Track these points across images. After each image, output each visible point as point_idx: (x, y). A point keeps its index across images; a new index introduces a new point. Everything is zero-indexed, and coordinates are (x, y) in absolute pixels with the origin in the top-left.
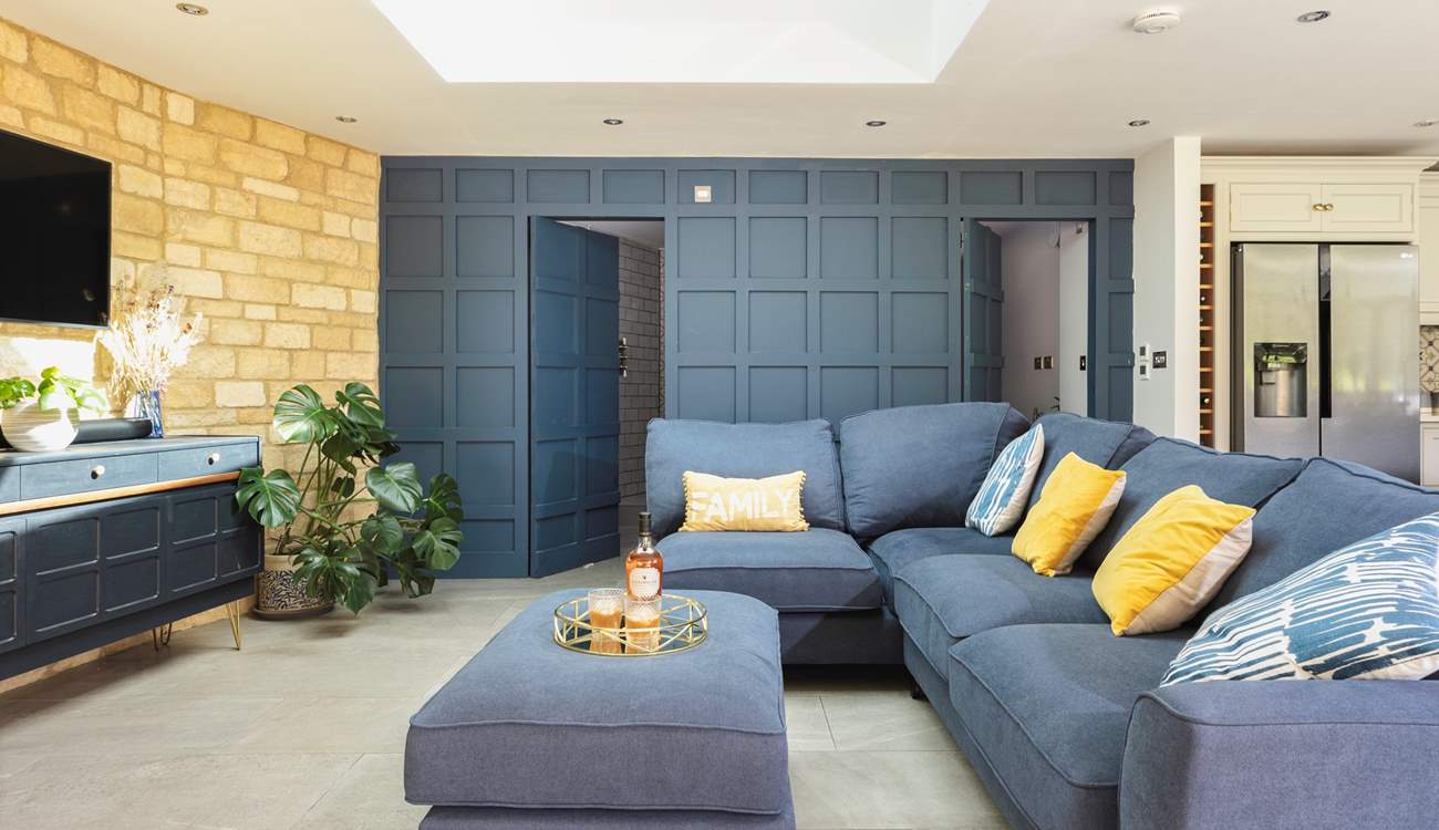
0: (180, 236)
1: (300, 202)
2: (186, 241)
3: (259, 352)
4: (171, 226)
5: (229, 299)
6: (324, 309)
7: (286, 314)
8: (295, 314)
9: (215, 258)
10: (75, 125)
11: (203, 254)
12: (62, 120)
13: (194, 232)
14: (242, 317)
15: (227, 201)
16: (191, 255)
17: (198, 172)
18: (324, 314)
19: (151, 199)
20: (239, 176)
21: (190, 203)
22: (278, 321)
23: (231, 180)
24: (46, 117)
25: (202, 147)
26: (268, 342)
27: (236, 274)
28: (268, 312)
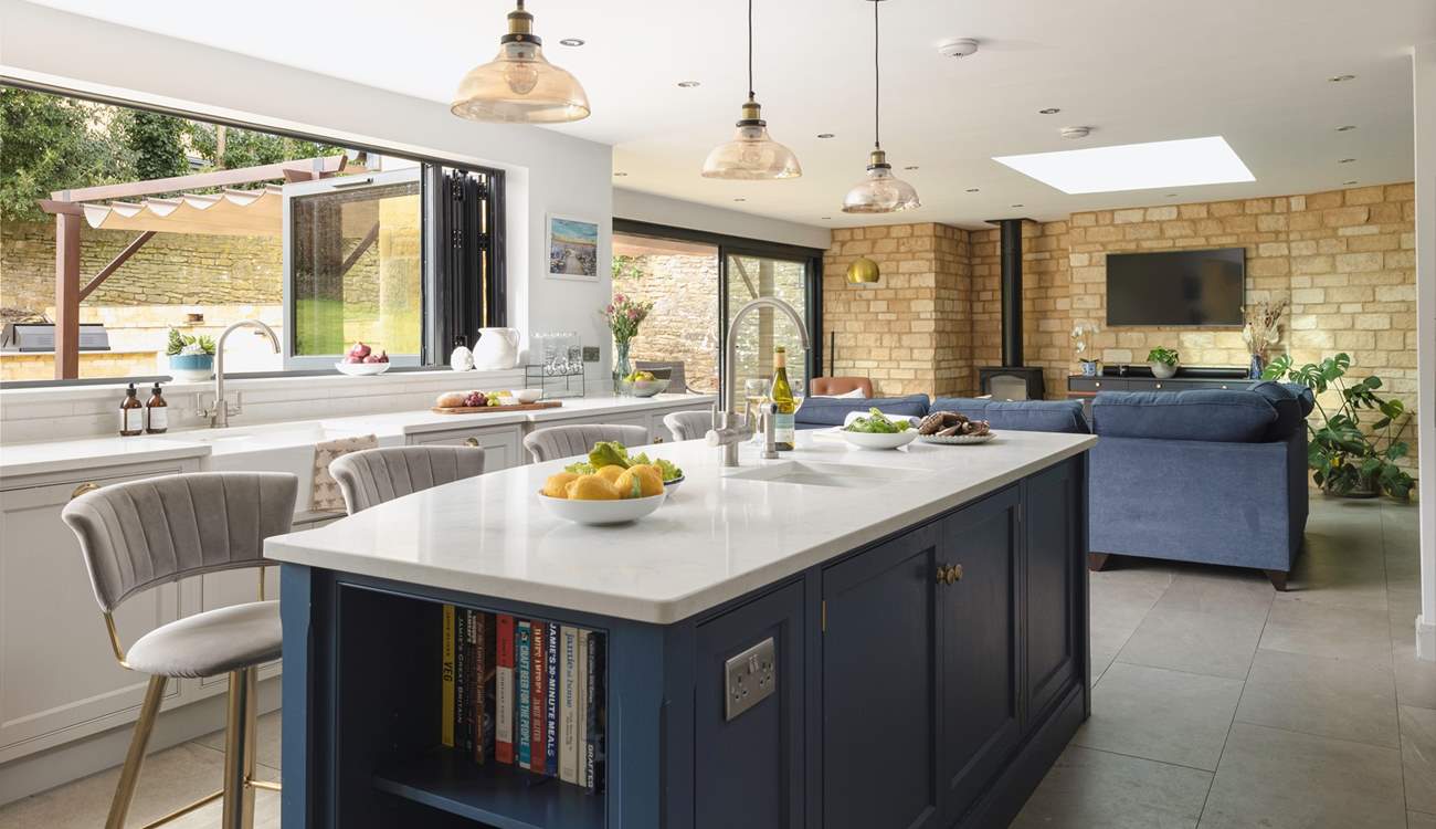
0: (1299, 272)
1: (1381, 233)
2: (1302, 274)
3: (1350, 332)
4: (1294, 269)
5: (1329, 303)
6: (1403, 301)
7: (1370, 307)
8: (1380, 307)
9: (1319, 280)
10: (1231, 234)
11: (1312, 280)
12: (1225, 234)
13: (1305, 268)
14: (1338, 312)
15: (1325, 247)
16: (1306, 281)
17: (1309, 234)
18: (1403, 304)
19: (1281, 256)
20: (1335, 229)
21: (1305, 252)
22: (1364, 312)
23: (1330, 232)
24: (1217, 236)
25: (1311, 219)
26: (1358, 326)
27: (1333, 287)
28: (1358, 308)
